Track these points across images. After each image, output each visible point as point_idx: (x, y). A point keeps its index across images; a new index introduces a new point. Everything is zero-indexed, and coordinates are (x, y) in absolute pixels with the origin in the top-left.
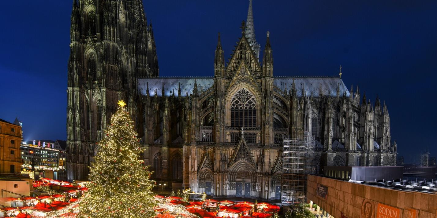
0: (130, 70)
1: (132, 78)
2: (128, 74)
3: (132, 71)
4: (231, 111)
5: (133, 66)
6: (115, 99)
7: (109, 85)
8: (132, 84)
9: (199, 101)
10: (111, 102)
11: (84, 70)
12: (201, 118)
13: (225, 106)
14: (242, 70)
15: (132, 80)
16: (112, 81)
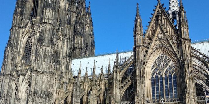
0: (65, 51)
1: (66, 59)
2: (62, 55)
3: (67, 51)
4: (151, 81)
5: (68, 46)
6: (45, 82)
7: (41, 68)
8: (66, 65)
9: (120, 73)
10: (41, 85)
11: (19, 56)
12: (122, 91)
13: (145, 75)
14: (159, 35)
15: (66, 61)
16: (44, 63)
